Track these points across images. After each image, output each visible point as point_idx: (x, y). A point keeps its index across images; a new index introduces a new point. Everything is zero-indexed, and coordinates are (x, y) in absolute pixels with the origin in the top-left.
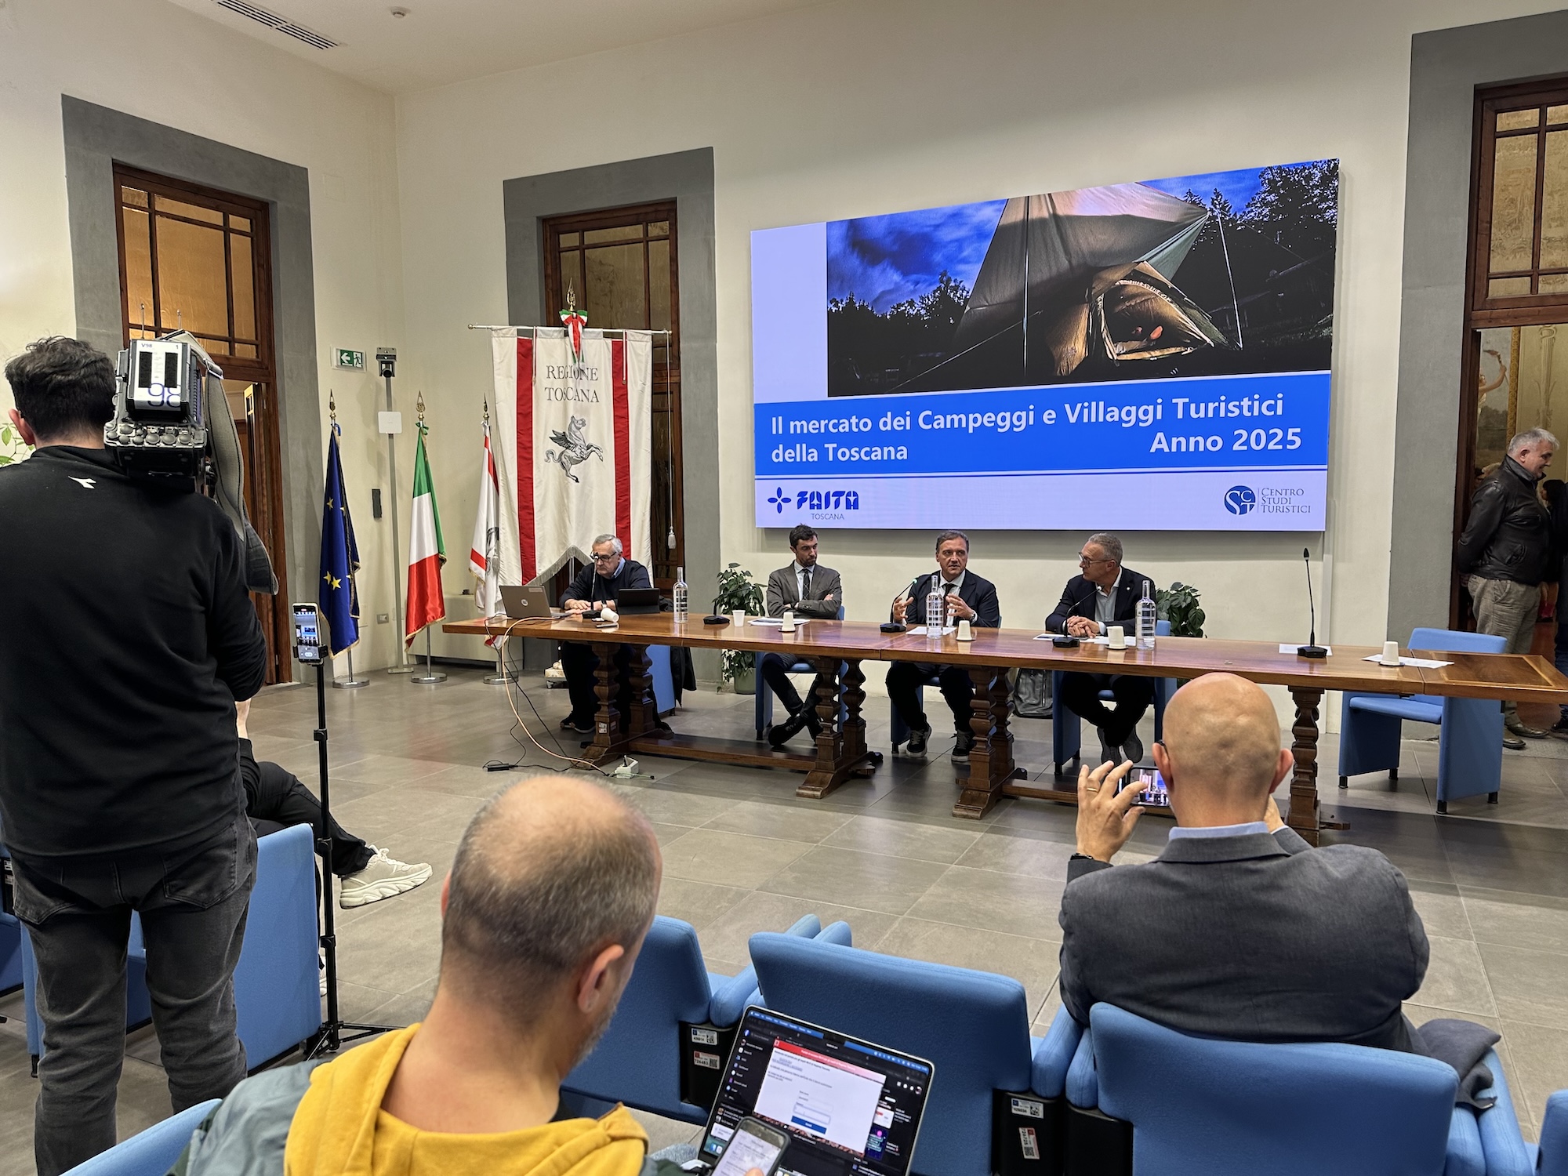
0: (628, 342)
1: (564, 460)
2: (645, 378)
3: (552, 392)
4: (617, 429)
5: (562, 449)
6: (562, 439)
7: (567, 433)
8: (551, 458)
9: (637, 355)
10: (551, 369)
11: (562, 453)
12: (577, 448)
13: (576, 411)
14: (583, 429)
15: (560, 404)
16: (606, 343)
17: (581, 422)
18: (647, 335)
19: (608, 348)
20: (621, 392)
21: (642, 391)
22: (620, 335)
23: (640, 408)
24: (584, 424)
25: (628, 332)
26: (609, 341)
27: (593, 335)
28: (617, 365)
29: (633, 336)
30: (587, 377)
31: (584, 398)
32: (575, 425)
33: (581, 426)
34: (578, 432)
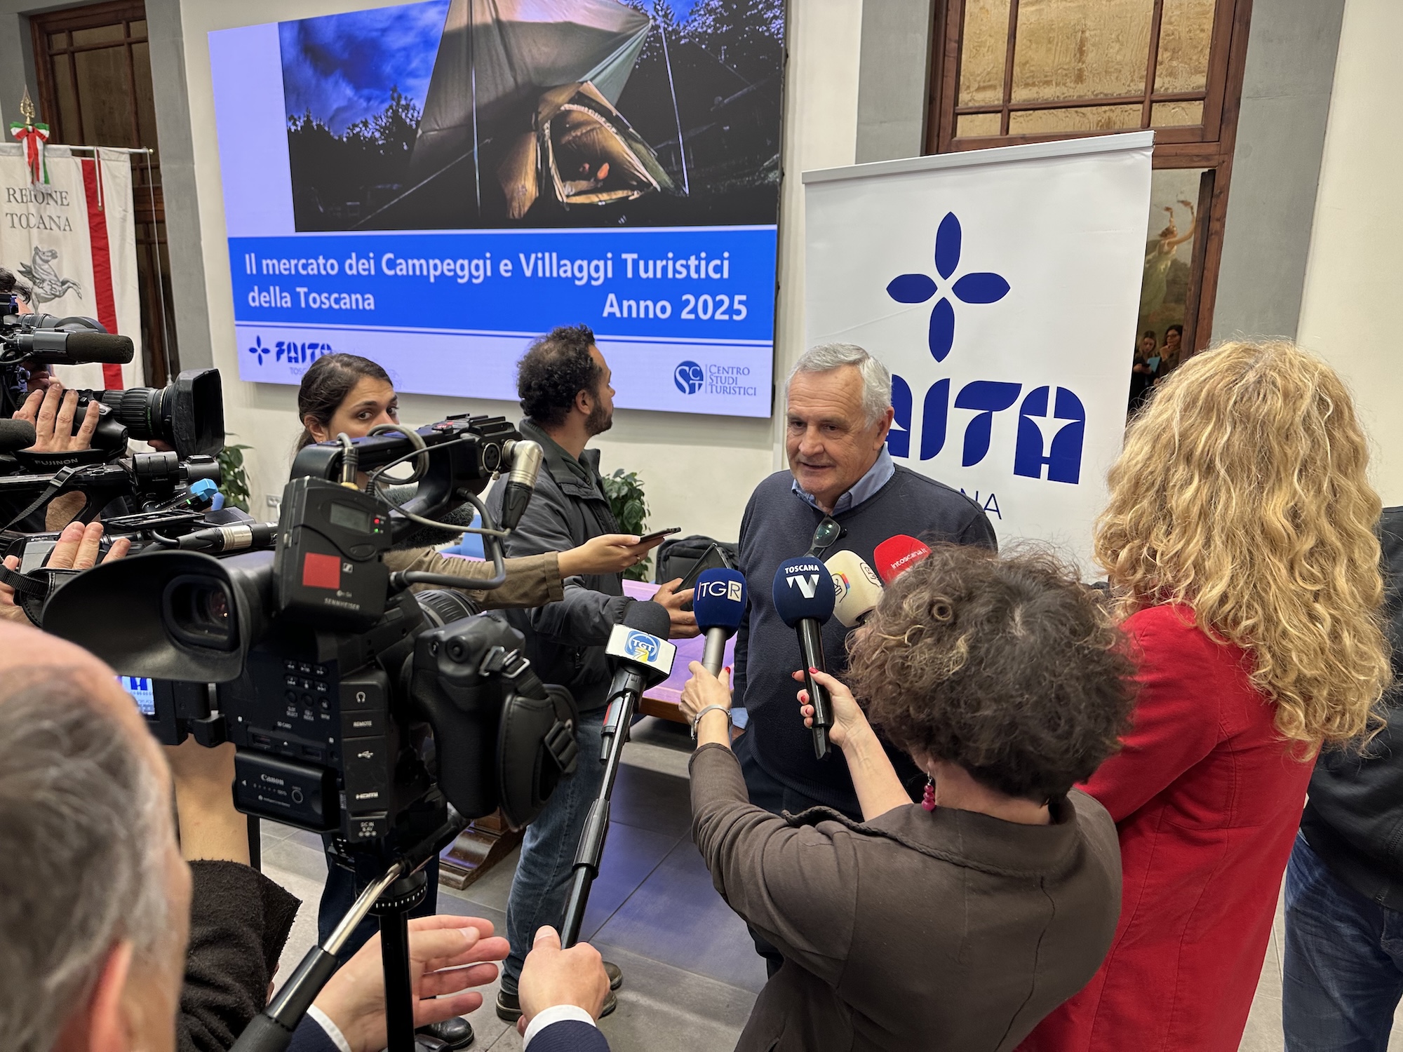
0: (102, 162)
2: (126, 203)
3: (16, 220)
4: (97, 263)
5: (31, 284)
6: (29, 273)
7: (32, 266)
9: (114, 177)
10: (11, 192)
12: (45, 284)
13: (41, 241)
14: (53, 262)
15: (25, 232)
16: (76, 163)
17: (50, 254)
18: (123, 153)
19: (78, 169)
20: (98, 220)
21: (124, 219)
22: (91, 154)
23: (123, 239)
24: (54, 256)
25: (101, 149)
26: (79, 160)
27: (59, 153)
28: (90, 188)
29: (107, 154)
30: (56, 202)
31: (54, 226)
32: (41, 258)
33: (50, 258)
34: (46, 267)
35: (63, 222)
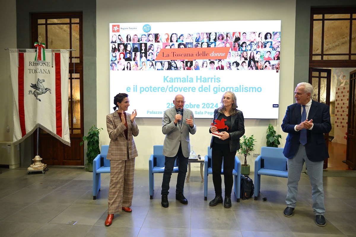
0: (61, 53)
1: (35, 93)
2: (67, 65)
3: (31, 71)
4: (57, 83)
5: (35, 90)
6: (35, 86)
7: (37, 84)
8: (31, 93)
9: (64, 57)
10: (30, 63)
11: (35, 91)
12: (40, 90)
13: (40, 77)
14: (43, 83)
15: (34, 74)
18: (67, 51)
20: (58, 70)
21: (66, 70)
23: (65, 76)
24: (44, 81)
25: (61, 49)
26: (54, 53)
27: (47, 51)
28: (57, 61)
30: (46, 65)
31: (44, 72)
32: (40, 82)
33: (42, 82)
34: (41, 84)
35: (47, 71)
